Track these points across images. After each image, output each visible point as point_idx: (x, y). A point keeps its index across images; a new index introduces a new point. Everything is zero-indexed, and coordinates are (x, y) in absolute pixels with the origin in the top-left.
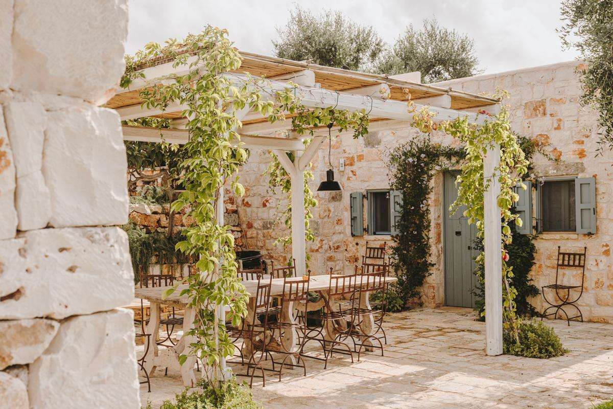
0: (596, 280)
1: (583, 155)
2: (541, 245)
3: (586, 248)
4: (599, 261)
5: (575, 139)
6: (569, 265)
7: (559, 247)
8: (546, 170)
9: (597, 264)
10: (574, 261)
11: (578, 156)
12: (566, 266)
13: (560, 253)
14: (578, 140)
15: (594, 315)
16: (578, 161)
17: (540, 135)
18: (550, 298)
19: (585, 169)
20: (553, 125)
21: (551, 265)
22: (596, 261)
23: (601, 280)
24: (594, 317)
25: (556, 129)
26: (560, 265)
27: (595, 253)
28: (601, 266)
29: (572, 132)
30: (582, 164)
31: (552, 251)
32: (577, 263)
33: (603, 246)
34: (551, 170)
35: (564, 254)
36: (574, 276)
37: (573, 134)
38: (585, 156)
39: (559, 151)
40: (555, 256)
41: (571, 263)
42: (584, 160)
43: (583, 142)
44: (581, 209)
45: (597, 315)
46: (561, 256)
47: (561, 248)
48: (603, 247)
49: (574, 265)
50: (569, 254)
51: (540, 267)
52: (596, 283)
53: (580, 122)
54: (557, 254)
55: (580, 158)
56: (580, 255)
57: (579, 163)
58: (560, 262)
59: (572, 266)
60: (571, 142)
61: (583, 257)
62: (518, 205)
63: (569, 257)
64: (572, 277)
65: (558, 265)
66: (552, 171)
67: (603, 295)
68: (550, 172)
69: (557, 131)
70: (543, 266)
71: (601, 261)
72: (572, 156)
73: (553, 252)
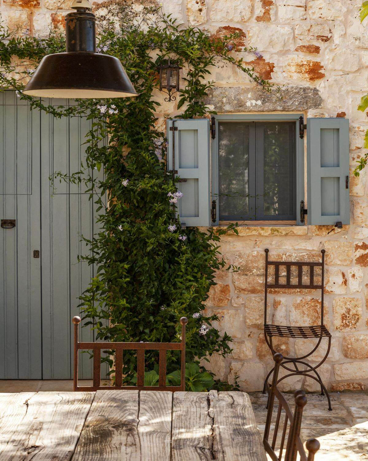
0: (344, 311)
1: (318, 73)
2: (228, 247)
3: (323, 252)
4: (350, 275)
5: (301, 43)
6: (288, 286)
7: (267, 251)
8: (238, 100)
9: (345, 282)
10: (300, 276)
11: (307, 75)
12: (283, 287)
13: (268, 263)
14: (307, 44)
15: (340, 379)
16: (307, 84)
17: (225, 28)
18: (247, 353)
19: (321, 100)
20: (252, 12)
21: (249, 287)
22: (344, 275)
23: (353, 312)
24: (339, 382)
25: (259, 19)
26: (271, 286)
27: (341, 261)
28: (354, 285)
29: (293, 29)
30: (316, 91)
31: (251, 258)
32: (306, 279)
33: (357, 247)
34: (250, 99)
35: (277, 265)
36: (297, 307)
37: (296, 32)
38: (321, 76)
39: (268, 64)
40: (258, 268)
41: (294, 281)
42: (320, 85)
43: (317, 50)
44: (322, 178)
45: (346, 378)
46: (271, 269)
47: (270, 253)
48: (356, 249)
49: (300, 286)
50: (288, 265)
51: (225, 290)
52: (344, 317)
53: (310, 12)
54: (261, 263)
55: (311, 79)
56: (312, 265)
57: (308, 88)
58: (270, 279)
59: (295, 287)
60: (292, 47)
61: (317, 270)
62: (180, 168)
63: (289, 271)
64: (293, 309)
65: (267, 286)
66: (254, 102)
67: (358, 340)
68: (248, 104)
69: (261, 24)
70: (231, 288)
71: (354, 276)
72: (296, 76)
73: (252, 262)
